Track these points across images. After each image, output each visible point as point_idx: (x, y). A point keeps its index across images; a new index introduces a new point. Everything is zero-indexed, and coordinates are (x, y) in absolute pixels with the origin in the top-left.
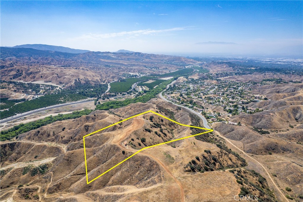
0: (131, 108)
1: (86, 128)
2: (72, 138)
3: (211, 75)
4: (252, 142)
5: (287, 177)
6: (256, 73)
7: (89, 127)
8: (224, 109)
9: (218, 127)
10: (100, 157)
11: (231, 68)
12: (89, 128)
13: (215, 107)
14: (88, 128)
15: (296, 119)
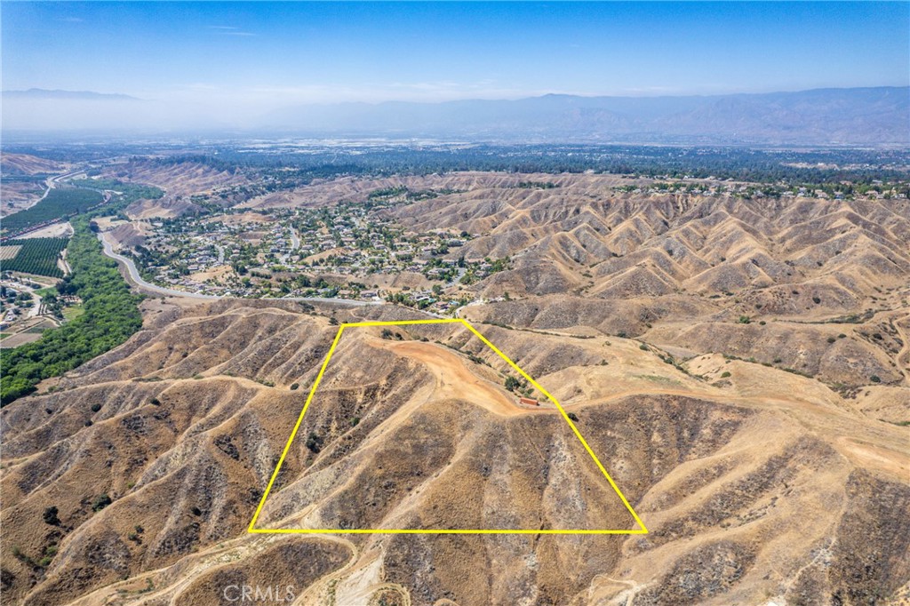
0: (171, 349)
1: (225, 448)
2: (197, 512)
3: (207, 201)
4: (605, 317)
5: (729, 346)
6: (317, 180)
7: (230, 440)
8: (427, 276)
9: (493, 316)
10: (521, 464)
11: (225, 172)
12: (233, 442)
13: (392, 277)
14: (231, 445)
15: (578, 261)
